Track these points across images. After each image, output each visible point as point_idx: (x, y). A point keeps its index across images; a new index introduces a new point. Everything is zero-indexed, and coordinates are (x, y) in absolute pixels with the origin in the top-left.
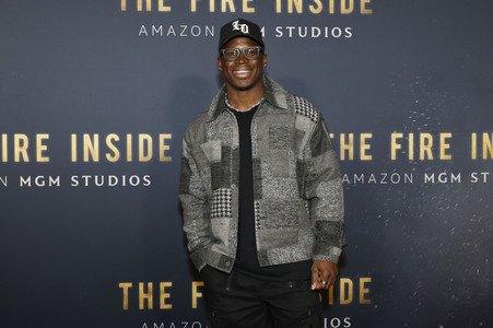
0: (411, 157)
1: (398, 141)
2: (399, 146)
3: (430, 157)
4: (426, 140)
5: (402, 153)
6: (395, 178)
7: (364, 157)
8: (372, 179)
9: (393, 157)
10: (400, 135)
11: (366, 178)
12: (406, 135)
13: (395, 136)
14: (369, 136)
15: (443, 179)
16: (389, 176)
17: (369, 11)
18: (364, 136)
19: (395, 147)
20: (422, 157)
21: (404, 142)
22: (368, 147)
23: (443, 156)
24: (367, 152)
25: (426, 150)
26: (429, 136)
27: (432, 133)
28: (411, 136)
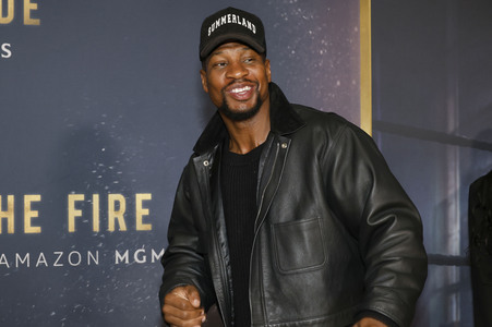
0: (96, 227)
1: (78, 205)
2: (79, 213)
3: (123, 227)
4: (117, 204)
5: (84, 223)
6: (75, 258)
7: (29, 229)
8: (42, 260)
9: (72, 227)
10: (81, 197)
11: (34, 260)
12: (89, 197)
13: (73, 198)
14: (37, 198)
15: (140, 258)
16: (65, 256)
17: (36, 22)
18: (29, 199)
19: (74, 213)
20: (111, 228)
21: (85, 207)
22: (35, 214)
23: (140, 226)
24: (34, 222)
25: (116, 218)
26: (120, 198)
27: (125, 194)
28: (96, 198)
